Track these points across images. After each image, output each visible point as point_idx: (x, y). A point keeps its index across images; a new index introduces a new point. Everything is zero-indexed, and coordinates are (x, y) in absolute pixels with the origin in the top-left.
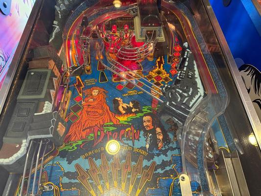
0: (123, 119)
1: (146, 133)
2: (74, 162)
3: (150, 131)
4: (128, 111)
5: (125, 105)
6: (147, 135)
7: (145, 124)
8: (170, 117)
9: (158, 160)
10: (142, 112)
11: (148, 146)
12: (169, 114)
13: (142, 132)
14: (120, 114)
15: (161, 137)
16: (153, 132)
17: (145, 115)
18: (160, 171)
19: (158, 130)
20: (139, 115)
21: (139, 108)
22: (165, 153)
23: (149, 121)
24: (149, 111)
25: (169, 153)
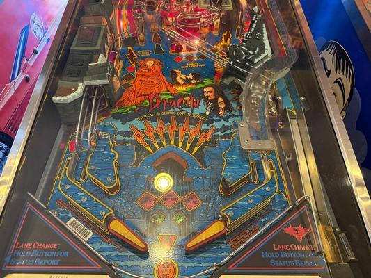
0: (181, 89)
1: (206, 102)
2: (128, 123)
3: (211, 101)
4: (188, 82)
5: (184, 77)
6: (207, 104)
7: (205, 94)
8: (234, 78)
9: (218, 125)
10: (203, 83)
11: (208, 113)
12: (233, 75)
13: (202, 101)
14: (178, 84)
15: (223, 106)
16: (215, 101)
17: (207, 86)
18: (219, 133)
19: (220, 100)
20: (199, 86)
21: (199, 80)
22: (226, 119)
23: (210, 92)
24: (211, 83)
25: (231, 120)
